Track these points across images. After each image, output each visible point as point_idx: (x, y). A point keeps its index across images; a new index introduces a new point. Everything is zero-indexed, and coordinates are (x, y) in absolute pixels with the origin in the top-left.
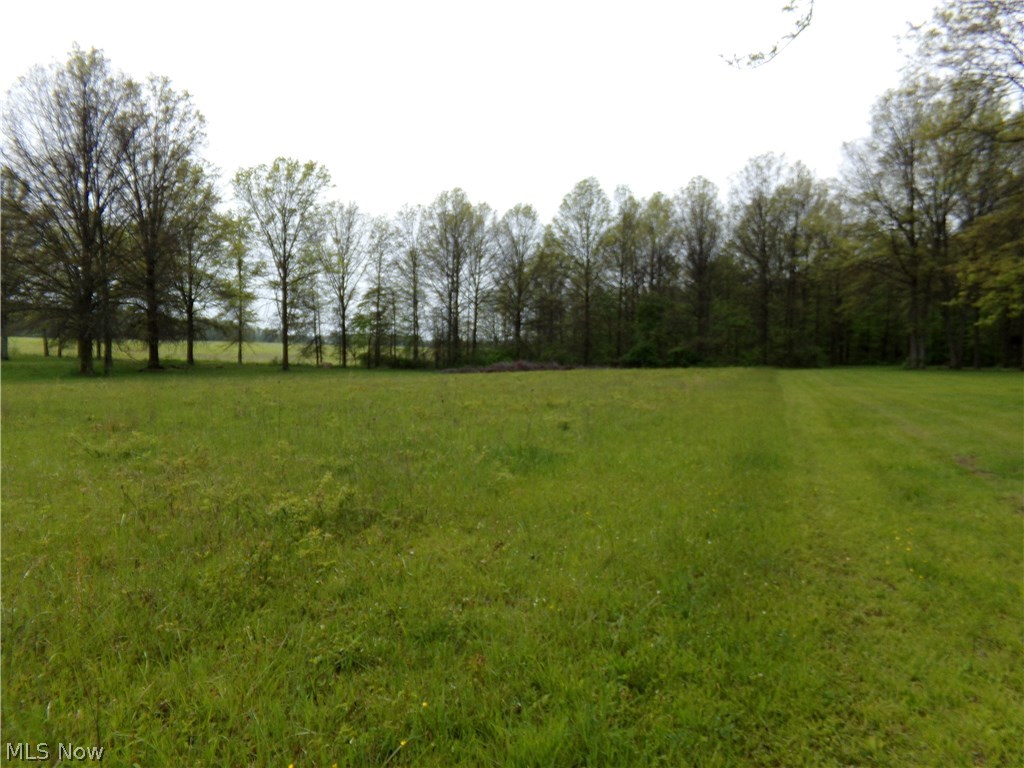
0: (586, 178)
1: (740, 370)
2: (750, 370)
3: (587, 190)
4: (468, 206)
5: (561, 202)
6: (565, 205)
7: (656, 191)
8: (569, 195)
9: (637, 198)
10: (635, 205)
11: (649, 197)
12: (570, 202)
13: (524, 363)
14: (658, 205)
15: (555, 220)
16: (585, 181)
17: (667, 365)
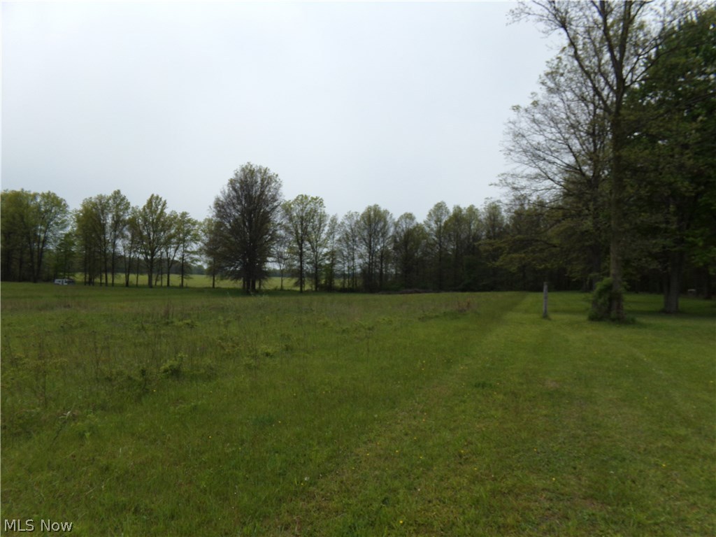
3: (441, 207)
4: (379, 211)
5: (428, 213)
6: (430, 215)
7: (471, 204)
8: (431, 210)
9: (462, 207)
10: (460, 211)
11: (467, 206)
12: (432, 213)
13: (417, 290)
14: (472, 210)
15: (424, 222)
16: (439, 203)
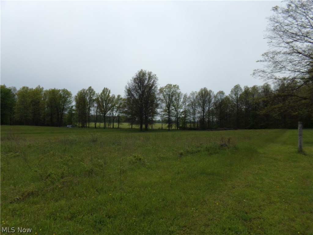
0: (237, 84)
1: (278, 130)
2: (281, 129)
3: (237, 87)
4: (207, 91)
5: (231, 91)
6: (232, 91)
8: (233, 89)
9: (249, 87)
10: (248, 89)
11: (252, 86)
12: (233, 90)
15: (229, 95)
17: (259, 129)
